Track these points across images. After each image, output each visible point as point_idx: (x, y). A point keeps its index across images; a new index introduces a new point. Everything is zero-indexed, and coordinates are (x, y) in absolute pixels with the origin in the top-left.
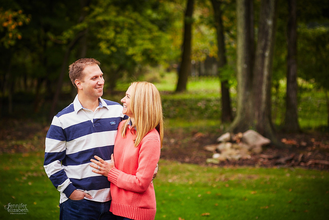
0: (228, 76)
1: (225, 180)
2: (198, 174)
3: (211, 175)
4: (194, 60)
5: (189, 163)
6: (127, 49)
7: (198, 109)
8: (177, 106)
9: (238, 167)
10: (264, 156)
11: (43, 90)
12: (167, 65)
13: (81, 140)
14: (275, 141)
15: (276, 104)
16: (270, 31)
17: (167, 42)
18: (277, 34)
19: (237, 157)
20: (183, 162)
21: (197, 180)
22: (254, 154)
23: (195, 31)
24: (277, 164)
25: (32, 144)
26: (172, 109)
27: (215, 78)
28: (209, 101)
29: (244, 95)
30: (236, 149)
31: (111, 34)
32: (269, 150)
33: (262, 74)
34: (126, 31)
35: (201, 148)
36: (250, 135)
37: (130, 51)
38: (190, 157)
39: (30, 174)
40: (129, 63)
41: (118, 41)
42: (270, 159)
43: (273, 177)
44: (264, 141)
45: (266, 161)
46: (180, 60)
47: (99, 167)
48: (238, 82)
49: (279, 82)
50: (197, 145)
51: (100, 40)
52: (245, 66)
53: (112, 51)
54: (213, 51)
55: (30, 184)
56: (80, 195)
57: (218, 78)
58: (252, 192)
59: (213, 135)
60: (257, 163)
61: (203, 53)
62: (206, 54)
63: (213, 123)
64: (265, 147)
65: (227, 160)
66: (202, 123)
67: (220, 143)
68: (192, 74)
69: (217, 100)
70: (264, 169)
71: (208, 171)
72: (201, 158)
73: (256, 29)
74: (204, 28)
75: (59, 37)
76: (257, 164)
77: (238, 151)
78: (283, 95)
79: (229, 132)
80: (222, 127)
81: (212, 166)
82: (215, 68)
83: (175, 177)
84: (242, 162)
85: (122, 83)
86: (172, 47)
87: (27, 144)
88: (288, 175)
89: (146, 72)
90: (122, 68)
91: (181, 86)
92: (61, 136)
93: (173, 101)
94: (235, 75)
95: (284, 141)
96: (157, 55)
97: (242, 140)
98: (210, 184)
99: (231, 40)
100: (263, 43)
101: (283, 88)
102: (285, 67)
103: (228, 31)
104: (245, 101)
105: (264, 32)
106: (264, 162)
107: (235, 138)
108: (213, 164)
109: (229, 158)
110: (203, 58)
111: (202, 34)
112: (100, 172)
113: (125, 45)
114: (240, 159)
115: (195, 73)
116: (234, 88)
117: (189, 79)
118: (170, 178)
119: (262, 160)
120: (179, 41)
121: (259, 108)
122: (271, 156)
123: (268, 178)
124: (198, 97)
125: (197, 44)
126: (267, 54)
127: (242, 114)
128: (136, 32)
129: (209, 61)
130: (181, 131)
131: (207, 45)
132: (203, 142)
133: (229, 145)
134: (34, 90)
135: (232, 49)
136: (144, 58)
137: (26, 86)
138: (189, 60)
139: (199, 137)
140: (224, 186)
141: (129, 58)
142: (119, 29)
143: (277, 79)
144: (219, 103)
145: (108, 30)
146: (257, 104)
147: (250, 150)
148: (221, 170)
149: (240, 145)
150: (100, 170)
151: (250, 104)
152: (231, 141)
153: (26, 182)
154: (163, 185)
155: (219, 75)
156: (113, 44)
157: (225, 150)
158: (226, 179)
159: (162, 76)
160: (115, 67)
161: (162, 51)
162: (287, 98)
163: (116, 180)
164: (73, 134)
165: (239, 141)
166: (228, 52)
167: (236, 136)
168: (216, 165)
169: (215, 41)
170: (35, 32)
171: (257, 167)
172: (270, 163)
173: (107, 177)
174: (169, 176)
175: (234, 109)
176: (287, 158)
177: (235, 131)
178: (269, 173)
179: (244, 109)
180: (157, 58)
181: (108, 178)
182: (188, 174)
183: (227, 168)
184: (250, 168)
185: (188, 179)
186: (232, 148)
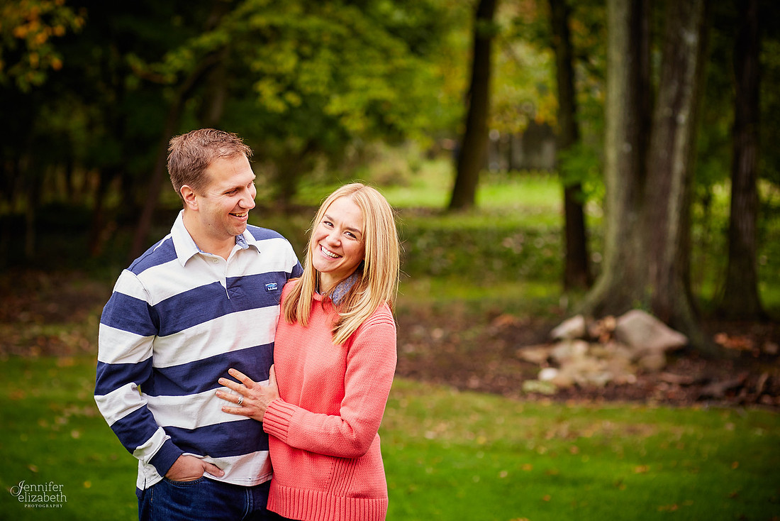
0: (583, 173)
1: (569, 436)
2: (501, 420)
3: (533, 422)
4: (496, 129)
5: (479, 390)
6: (327, 99)
7: (506, 255)
8: (452, 246)
9: (603, 405)
10: (670, 377)
11: (113, 199)
12: (428, 143)
13: (199, 333)
14: (699, 339)
15: (704, 244)
16: (692, 61)
17: (429, 82)
18: (710, 68)
19: (601, 379)
20: (463, 388)
21: (499, 434)
22: (644, 373)
23: (499, 58)
24: (702, 399)
25: (83, 335)
26: (438, 252)
27: (548, 176)
28: (532, 234)
29: (623, 221)
30: (600, 358)
31: (286, 61)
32: (683, 362)
33: (669, 169)
34: (326, 54)
35: (509, 354)
36: (636, 323)
37: (336, 106)
38: (482, 375)
39: (76, 410)
40: (332, 136)
41: (304, 78)
42: (684, 386)
43: (691, 430)
44: (671, 338)
45: (675, 389)
46: (460, 129)
47: (240, 398)
48: (607, 188)
49: (711, 188)
50: (500, 345)
51: (260, 76)
52: (627, 148)
53: (289, 105)
54: (546, 109)
55: (76, 435)
56: (192, 469)
57: (556, 177)
58: (638, 469)
59: (541, 322)
60: (650, 396)
61: (520, 112)
62: (527, 115)
63: (542, 291)
64: (672, 354)
65: (576, 386)
66: (514, 291)
67: (558, 341)
68: (491, 164)
69: (552, 233)
70: (669, 410)
71: (528, 412)
72: (510, 378)
73: (657, 55)
74: (523, 51)
75: (157, 67)
76: (652, 398)
77: (604, 364)
78: (722, 222)
79: (583, 314)
80: (564, 302)
81: (537, 400)
82: (548, 153)
83: (442, 426)
84: (612, 392)
85: (313, 185)
86: (442, 96)
87: (70, 333)
88: (730, 427)
89: (374, 157)
90: (313, 146)
91: (462, 195)
92: (144, 325)
93: (440, 234)
94: (601, 171)
95: (722, 339)
96: (403, 115)
97: (614, 335)
98: (530, 445)
99: (592, 81)
100: (672, 91)
101: (722, 206)
102: (727, 152)
103: (585, 58)
104: (625, 236)
105: (676, 62)
106: (670, 391)
107: (596, 330)
108: (539, 395)
109: (581, 380)
110: (519, 125)
111: (518, 64)
112: (242, 410)
113: (321, 89)
114: (608, 384)
115: (497, 163)
116: (598, 203)
117: (482, 178)
118: (429, 429)
119: (664, 387)
120: (459, 80)
121: (659, 255)
122: (689, 378)
123: (678, 432)
124: (506, 223)
125: (503, 89)
126: (683, 117)
127: (615, 269)
128: (349, 56)
129: (535, 134)
130: (460, 310)
131: (529, 92)
132: (513, 339)
133: (580, 347)
134: (90, 200)
135: (593, 103)
136: (371, 122)
137: (70, 187)
138: (484, 131)
139: (504, 325)
140: (567, 451)
141: (331, 122)
142: (307, 47)
143: (708, 183)
144: (558, 242)
145: (280, 50)
146: (656, 244)
147: (635, 361)
148: (559, 410)
149: (610, 348)
150: (243, 405)
151: (638, 243)
152: (587, 337)
153: (65, 430)
154: (411, 445)
155: (558, 169)
156: (291, 88)
157: (570, 359)
158: (573, 434)
159: (415, 169)
160: (296, 143)
161: (415, 107)
162: (732, 230)
163: (285, 428)
164: (178, 317)
165: (606, 338)
166: (583, 110)
167: (599, 324)
168: (547, 399)
169: (551, 83)
170: (97, 53)
171: (652, 405)
172: (685, 395)
173: (262, 423)
174: (428, 422)
175: (596, 257)
176: (728, 383)
177: (598, 312)
178: (680, 422)
179: (621, 258)
180: (402, 124)
181: (264, 425)
182: (475, 418)
183: (575, 406)
184: (634, 406)
185: (475, 431)
186: (588, 354)
